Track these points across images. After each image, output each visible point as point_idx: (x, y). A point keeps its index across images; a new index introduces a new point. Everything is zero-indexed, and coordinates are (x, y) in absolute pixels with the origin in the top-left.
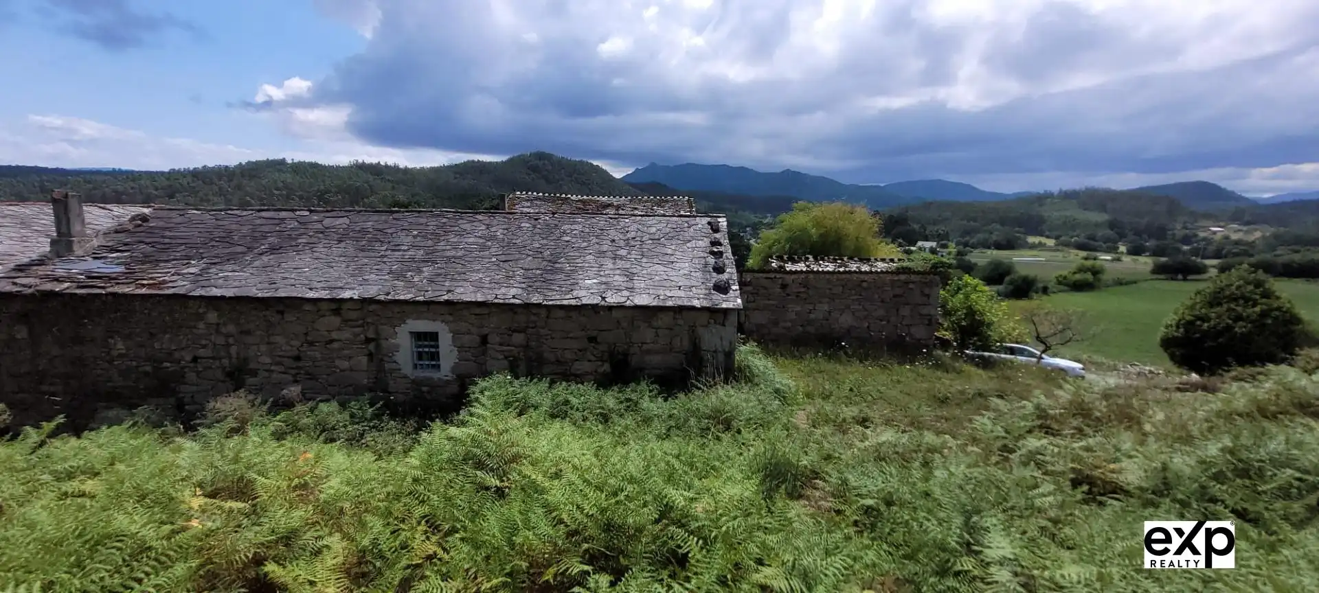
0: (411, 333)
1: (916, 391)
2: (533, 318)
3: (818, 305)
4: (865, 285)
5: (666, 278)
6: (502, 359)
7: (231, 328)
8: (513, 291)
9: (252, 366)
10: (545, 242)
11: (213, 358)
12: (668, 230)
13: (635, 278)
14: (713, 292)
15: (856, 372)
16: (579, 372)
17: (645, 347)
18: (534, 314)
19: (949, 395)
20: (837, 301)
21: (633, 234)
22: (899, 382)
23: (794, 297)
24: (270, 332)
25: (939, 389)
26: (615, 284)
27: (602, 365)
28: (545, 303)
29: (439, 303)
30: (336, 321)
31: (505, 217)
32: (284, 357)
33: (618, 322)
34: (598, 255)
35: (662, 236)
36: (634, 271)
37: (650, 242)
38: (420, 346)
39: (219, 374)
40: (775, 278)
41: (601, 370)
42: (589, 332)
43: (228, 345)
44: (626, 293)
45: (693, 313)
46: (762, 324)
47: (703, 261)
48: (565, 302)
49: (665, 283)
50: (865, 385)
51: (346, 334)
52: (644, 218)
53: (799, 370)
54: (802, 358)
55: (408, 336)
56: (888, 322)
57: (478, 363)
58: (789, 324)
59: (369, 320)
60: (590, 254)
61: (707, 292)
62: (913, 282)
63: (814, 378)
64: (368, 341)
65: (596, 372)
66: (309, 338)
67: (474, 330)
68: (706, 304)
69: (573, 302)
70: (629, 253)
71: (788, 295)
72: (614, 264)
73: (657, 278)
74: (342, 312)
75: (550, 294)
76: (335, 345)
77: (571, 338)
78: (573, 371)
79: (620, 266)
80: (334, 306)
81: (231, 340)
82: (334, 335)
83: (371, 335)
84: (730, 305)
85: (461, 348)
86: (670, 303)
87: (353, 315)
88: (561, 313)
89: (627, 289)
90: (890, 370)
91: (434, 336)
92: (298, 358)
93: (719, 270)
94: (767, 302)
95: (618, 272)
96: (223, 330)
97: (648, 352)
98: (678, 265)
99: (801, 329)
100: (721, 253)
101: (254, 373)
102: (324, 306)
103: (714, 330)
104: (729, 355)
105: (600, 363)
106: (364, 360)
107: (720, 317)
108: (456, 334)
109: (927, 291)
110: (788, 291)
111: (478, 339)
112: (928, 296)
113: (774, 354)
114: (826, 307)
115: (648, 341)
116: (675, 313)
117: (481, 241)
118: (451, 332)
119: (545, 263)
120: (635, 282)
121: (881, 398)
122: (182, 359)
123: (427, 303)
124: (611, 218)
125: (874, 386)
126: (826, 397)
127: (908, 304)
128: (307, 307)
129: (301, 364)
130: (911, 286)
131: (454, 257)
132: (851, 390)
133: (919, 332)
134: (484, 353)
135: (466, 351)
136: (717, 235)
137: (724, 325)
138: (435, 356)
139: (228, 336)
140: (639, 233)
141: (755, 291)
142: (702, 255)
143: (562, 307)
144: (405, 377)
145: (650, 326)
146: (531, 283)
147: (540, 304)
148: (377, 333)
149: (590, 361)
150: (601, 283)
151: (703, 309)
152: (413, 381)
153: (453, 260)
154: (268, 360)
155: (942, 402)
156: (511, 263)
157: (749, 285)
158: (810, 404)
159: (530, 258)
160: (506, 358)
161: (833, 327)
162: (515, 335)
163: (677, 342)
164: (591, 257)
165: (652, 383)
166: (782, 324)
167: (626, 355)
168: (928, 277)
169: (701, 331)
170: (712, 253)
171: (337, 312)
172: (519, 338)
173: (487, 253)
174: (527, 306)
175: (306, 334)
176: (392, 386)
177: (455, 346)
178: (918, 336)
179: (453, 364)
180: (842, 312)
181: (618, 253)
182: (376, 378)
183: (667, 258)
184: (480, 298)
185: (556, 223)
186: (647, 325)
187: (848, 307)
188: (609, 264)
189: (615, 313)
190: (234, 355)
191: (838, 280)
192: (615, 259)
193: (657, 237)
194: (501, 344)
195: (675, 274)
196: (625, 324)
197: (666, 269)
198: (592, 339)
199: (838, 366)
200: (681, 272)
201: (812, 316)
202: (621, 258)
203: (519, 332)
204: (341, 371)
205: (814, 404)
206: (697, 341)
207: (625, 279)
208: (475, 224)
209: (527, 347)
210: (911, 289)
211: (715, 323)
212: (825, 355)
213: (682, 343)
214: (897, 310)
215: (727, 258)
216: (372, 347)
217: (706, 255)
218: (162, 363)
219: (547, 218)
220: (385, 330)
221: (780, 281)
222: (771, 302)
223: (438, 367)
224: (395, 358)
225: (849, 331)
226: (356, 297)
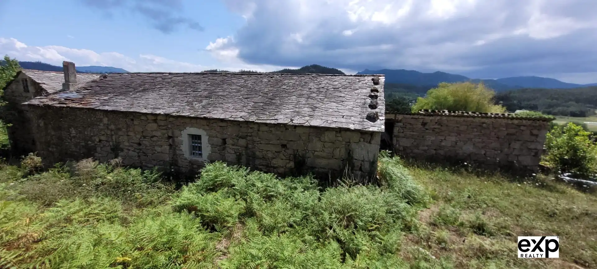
0: (188, 134)
1: (525, 205)
2: (250, 130)
3: (447, 137)
4: (484, 125)
5: (337, 110)
6: (233, 154)
7: (113, 127)
8: (243, 114)
9: (121, 146)
10: (272, 88)
11: (106, 141)
12: (345, 83)
13: (317, 110)
14: (365, 120)
15: (474, 184)
16: (275, 166)
17: (316, 153)
18: (251, 128)
19: (556, 211)
20: (462, 135)
21: (323, 86)
22: (509, 195)
23: (431, 131)
24: (128, 130)
25: (546, 205)
26: (303, 112)
27: (289, 163)
28: (257, 121)
29: (201, 118)
30: (154, 126)
31: (256, 76)
32: (134, 143)
33: (300, 136)
34: (298, 96)
35: (340, 86)
36: (318, 106)
37: (333, 89)
38: (193, 143)
39: (109, 149)
40: (419, 118)
41: (288, 166)
42: (282, 141)
43: (112, 135)
44: (307, 118)
45: (348, 133)
46: (407, 147)
47: (363, 101)
48: (268, 122)
49: (336, 114)
50: (480, 195)
51: (159, 134)
52: (332, 77)
53: (430, 178)
54: (433, 170)
55: (187, 136)
56: (501, 151)
57: (221, 155)
58: (426, 148)
59: (169, 126)
60: (294, 95)
61: (361, 120)
62: (524, 126)
63: (441, 185)
64: (169, 137)
65: (285, 166)
66: (144, 134)
67: (219, 135)
68: (358, 127)
69: (273, 122)
70: (318, 96)
71: (427, 129)
72: (306, 101)
73: (331, 110)
74: (158, 121)
75: (261, 116)
76: (155, 139)
77: (272, 144)
78: (272, 165)
79: (310, 103)
80: (153, 118)
81: (113, 133)
82: (154, 133)
83: (170, 135)
84: (375, 129)
85: (212, 145)
86: (333, 126)
87: (162, 123)
88: (265, 128)
89: (310, 116)
90: (501, 185)
91: (198, 137)
92: (139, 144)
93: (373, 106)
94: (412, 133)
95: (307, 106)
96: (110, 127)
97: (318, 157)
98: (346, 103)
99: (434, 152)
100: (376, 97)
101: (122, 150)
102: (149, 117)
103: (363, 146)
104: (373, 164)
105: (288, 161)
106: (168, 148)
107: (368, 138)
108: (210, 136)
109: (535, 132)
110: (427, 127)
111: (220, 141)
112: (537, 136)
113: (413, 166)
114: (454, 139)
115: (318, 150)
116: (336, 132)
117: (238, 88)
118: (208, 136)
119: (267, 100)
120: (316, 112)
121: (494, 206)
122: (95, 140)
123: (196, 118)
124: (313, 77)
125: (488, 196)
126: (448, 200)
127: (518, 140)
128: (143, 118)
129: (141, 147)
130: (522, 128)
131: (222, 96)
132: (469, 197)
133: (527, 160)
134: (224, 149)
135: (215, 147)
136: (376, 86)
137: (370, 143)
138: (200, 149)
139: (112, 130)
140: (327, 85)
141: (404, 126)
142: (364, 97)
143: (266, 124)
144: (186, 159)
145: (320, 140)
146: (255, 110)
147: (253, 122)
148: (173, 133)
149: (282, 159)
150: (294, 112)
151: (355, 131)
152: (190, 162)
153: (220, 97)
154: (127, 144)
155: (551, 216)
156: (249, 99)
157: (400, 122)
158: (434, 204)
159: (261, 97)
160: (235, 153)
161: (457, 152)
162: (240, 140)
163: (337, 152)
164: (295, 97)
165: (314, 178)
166: (421, 148)
167: (304, 157)
168: (538, 122)
169: (353, 146)
170: (371, 96)
171: (155, 121)
172: (242, 142)
173: (239, 94)
174: (247, 123)
175: (142, 132)
176: (180, 162)
177: (209, 144)
178: (525, 163)
179: (208, 154)
180: (465, 143)
181: (311, 95)
182: (173, 158)
183: (341, 99)
184: (222, 117)
185: (281, 79)
186: (318, 139)
187: (470, 139)
188: (303, 101)
189: (298, 131)
190: (114, 140)
191: (464, 121)
192: (308, 98)
193: (337, 87)
194: (233, 145)
195: (343, 108)
196: (304, 138)
197: (338, 105)
198: (284, 146)
199: (459, 178)
200: (347, 107)
201: (443, 144)
202: (312, 98)
203: (243, 138)
204: (158, 153)
205: (438, 205)
206: (351, 153)
207: (310, 110)
208: (240, 80)
209: (246, 147)
210: (523, 130)
211: (364, 141)
212: (450, 169)
213: (341, 152)
214: (510, 144)
215: (380, 100)
216: (171, 141)
217: (366, 97)
218: (88, 141)
219: (278, 77)
220: (177, 132)
221: (421, 121)
222: (414, 133)
223: (201, 155)
224: (181, 148)
225: (469, 155)
226: (162, 113)
